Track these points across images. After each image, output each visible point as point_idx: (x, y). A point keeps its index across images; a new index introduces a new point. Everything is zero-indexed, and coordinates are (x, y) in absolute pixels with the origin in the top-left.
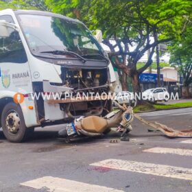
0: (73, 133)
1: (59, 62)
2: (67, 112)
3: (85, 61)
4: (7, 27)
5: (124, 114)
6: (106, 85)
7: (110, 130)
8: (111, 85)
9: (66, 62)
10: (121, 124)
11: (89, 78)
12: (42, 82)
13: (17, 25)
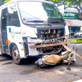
0: (42, 63)
1: (36, 27)
2: (40, 52)
3: (51, 25)
4: (12, 9)
5: (70, 55)
6: (63, 37)
7: (63, 61)
8: (66, 37)
9: (40, 27)
10: (68, 59)
11: (54, 33)
12: (27, 37)
13: (17, 8)
